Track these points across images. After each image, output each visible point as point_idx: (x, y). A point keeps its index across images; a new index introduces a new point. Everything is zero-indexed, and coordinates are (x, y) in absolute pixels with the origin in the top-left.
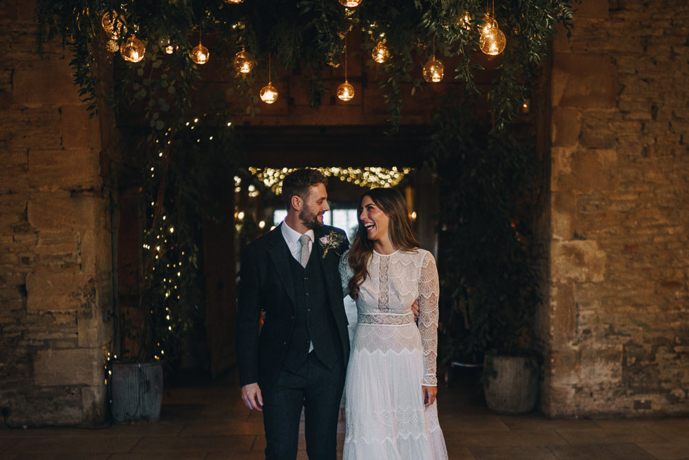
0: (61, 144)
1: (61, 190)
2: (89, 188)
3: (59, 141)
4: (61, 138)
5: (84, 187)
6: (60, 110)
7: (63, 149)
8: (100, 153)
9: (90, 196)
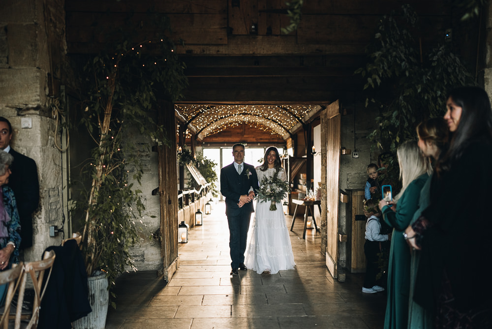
0: (8, 63)
1: (8, 108)
2: (35, 106)
3: (5, 59)
4: (8, 58)
5: (30, 106)
6: (6, 29)
7: (10, 68)
8: (48, 74)
9: (36, 114)
